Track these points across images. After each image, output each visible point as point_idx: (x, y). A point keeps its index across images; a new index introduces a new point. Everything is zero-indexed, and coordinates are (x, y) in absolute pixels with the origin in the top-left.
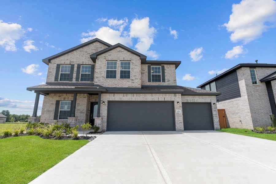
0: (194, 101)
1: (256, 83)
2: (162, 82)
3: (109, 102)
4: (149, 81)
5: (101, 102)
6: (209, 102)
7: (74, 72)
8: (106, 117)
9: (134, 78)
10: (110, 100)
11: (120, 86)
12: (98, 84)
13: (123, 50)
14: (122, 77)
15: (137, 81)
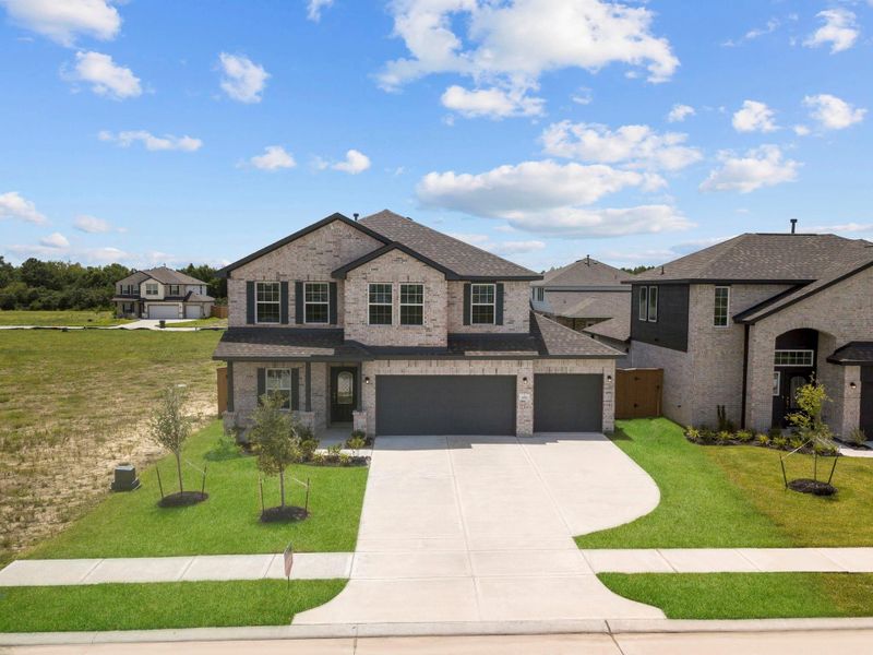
0: (564, 372)
1: (724, 322)
2: (497, 324)
3: (378, 377)
4: (466, 322)
5: (363, 378)
6: (598, 372)
7: (290, 302)
8: (374, 410)
9: (431, 325)
10: (382, 373)
11: (401, 343)
12: (353, 338)
13: (406, 256)
14: (404, 321)
15: (438, 331)
